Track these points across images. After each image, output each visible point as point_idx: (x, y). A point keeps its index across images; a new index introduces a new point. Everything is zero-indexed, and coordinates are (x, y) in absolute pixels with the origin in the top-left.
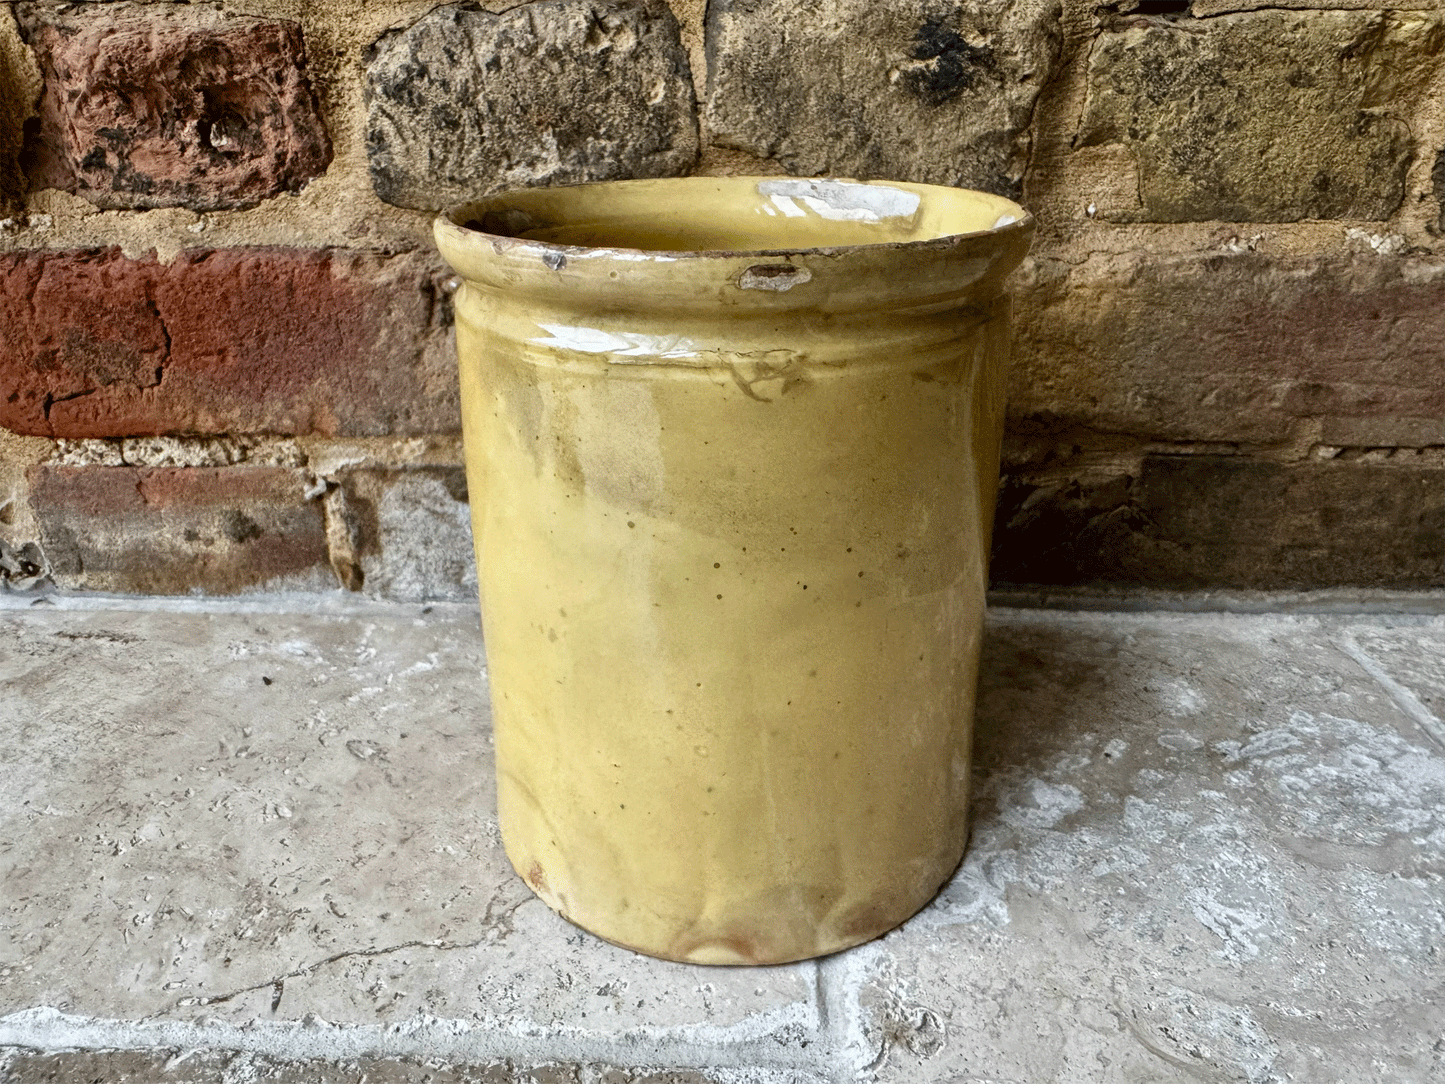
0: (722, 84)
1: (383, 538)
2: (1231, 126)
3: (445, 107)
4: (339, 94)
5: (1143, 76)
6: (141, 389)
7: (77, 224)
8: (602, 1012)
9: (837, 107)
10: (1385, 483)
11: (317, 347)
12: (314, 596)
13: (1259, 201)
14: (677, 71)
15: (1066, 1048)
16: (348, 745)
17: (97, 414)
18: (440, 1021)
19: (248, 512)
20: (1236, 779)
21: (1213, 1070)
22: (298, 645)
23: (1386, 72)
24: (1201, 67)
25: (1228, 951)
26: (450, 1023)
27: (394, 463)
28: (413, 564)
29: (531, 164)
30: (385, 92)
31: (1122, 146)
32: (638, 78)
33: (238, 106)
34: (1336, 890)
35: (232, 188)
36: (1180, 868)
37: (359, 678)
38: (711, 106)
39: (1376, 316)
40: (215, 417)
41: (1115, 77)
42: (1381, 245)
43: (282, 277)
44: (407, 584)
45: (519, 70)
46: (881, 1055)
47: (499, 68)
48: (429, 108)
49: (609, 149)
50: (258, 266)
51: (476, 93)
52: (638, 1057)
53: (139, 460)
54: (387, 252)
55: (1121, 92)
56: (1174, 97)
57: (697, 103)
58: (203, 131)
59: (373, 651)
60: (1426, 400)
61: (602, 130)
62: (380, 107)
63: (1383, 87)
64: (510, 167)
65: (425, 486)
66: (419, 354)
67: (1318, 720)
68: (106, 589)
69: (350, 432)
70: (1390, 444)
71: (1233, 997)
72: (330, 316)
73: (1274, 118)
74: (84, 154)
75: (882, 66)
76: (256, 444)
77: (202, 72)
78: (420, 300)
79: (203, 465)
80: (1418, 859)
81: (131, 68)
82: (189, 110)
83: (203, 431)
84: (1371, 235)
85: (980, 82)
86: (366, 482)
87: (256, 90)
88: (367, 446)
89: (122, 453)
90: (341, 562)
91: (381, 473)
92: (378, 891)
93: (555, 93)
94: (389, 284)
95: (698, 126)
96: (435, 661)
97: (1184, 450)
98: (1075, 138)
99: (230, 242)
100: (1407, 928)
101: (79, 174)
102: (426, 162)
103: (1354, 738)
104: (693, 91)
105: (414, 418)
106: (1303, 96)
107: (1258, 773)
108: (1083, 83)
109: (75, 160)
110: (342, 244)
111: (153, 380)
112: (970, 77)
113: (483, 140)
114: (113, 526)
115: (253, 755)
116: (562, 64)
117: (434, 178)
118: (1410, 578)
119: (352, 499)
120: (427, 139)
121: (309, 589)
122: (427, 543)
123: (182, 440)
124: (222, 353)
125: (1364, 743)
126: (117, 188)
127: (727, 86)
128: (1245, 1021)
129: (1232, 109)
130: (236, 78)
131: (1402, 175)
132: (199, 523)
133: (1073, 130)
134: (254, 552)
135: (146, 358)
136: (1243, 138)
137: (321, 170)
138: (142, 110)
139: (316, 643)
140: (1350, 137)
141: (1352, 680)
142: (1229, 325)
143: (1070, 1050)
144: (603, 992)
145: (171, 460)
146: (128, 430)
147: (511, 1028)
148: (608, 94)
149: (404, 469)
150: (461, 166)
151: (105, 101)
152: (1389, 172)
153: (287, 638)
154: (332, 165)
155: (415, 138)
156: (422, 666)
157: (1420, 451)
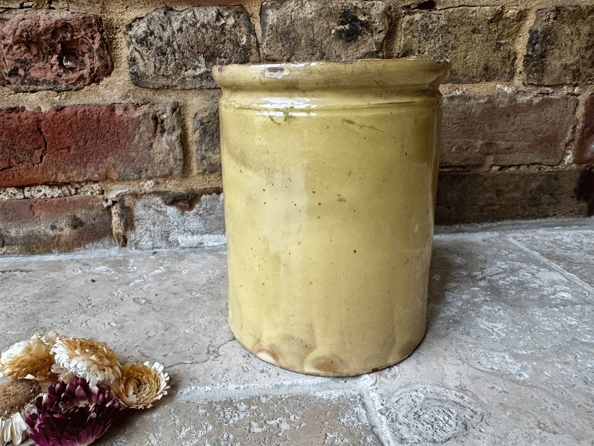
0: (268, 35)
1: (136, 223)
2: (453, 48)
3: (161, 47)
4: (116, 44)
5: (422, 31)
6: (33, 165)
7: (6, 98)
8: (263, 378)
9: (312, 44)
10: (517, 178)
11: (109, 144)
12: (106, 250)
13: (465, 76)
14: (250, 32)
15: (445, 371)
16: (134, 299)
17: (14, 176)
18: (198, 388)
19: (79, 216)
20: (482, 284)
21: (500, 373)
22: (103, 268)
23: (504, 28)
24: (441, 27)
25: (494, 336)
26: (203, 388)
27: (141, 191)
28: (148, 233)
29: (195, 69)
30: (136, 41)
31: (415, 57)
32: (235, 35)
33: (74, 49)
34: (528, 314)
35: (72, 82)
36: (470, 312)
37: (132, 277)
38: (264, 44)
39: (509, 116)
40: (65, 175)
41: (411, 31)
42: (508, 90)
43: (95, 116)
44: (146, 242)
45: (190, 32)
46: (376, 381)
47: (182, 31)
48: (154, 47)
49: (225, 62)
50: (85, 111)
51: (173, 41)
52: (282, 392)
53: (31, 196)
54: (138, 104)
55: (414, 37)
56: (432, 38)
57: (258, 44)
58: (60, 59)
59: (135, 268)
60: (529, 146)
61: (222, 55)
62: (134, 48)
63: (504, 34)
64: (186, 70)
65: (154, 200)
66: (151, 145)
67: (507, 264)
68: (15, 253)
69: (122, 179)
70: (517, 164)
71: (500, 350)
72: (115, 132)
73: (468, 45)
74: (9, 70)
75: (328, 28)
76: (82, 186)
77: (61, 36)
78: (152, 123)
79: (59, 196)
80: (554, 302)
81: (31, 34)
82: (54, 52)
83: (60, 181)
84: (504, 87)
85: (364, 33)
86: (129, 200)
87: (83, 43)
88: (130, 184)
89: (24, 193)
90: (118, 234)
91: (136, 196)
92: (160, 347)
93: (204, 41)
94: (139, 117)
95: (259, 53)
96: (162, 269)
97: (445, 170)
98: (399, 54)
99: (72, 103)
100: (555, 323)
101: (6, 78)
102: (153, 69)
103: (520, 268)
104: (257, 39)
105: (149, 172)
106: (477, 37)
107: (490, 281)
108: (400, 34)
109: (5, 72)
110: (119, 102)
111: (39, 161)
112: (361, 31)
113: (175, 60)
114: (19, 225)
115: (94, 306)
116: (207, 29)
117: (156, 75)
118: (529, 215)
119: (123, 207)
120: (153, 59)
121: (104, 248)
122: (154, 224)
123: (50, 186)
124: (69, 148)
125: (525, 269)
126: (23, 83)
127: (271, 36)
128: (507, 357)
129: (453, 42)
130: (75, 38)
131: (513, 64)
132: (57, 222)
133: (397, 51)
134: (80, 233)
135: (36, 151)
136: (458, 53)
137: (109, 74)
138: (35, 51)
139: (110, 267)
140: (494, 51)
141: (515, 250)
142: (458, 121)
143: (446, 371)
144: (262, 372)
145: (45, 195)
146: (27, 183)
147: (228, 387)
148: (225, 41)
149: (145, 193)
150: (167, 70)
151: (20, 48)
152: (509, 63)
153: (97, 266)
154: (113, 72)
155: (148, 59)
156: (157, 271)
157: (528, 166)
